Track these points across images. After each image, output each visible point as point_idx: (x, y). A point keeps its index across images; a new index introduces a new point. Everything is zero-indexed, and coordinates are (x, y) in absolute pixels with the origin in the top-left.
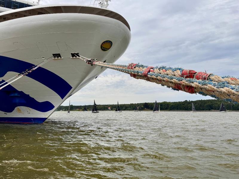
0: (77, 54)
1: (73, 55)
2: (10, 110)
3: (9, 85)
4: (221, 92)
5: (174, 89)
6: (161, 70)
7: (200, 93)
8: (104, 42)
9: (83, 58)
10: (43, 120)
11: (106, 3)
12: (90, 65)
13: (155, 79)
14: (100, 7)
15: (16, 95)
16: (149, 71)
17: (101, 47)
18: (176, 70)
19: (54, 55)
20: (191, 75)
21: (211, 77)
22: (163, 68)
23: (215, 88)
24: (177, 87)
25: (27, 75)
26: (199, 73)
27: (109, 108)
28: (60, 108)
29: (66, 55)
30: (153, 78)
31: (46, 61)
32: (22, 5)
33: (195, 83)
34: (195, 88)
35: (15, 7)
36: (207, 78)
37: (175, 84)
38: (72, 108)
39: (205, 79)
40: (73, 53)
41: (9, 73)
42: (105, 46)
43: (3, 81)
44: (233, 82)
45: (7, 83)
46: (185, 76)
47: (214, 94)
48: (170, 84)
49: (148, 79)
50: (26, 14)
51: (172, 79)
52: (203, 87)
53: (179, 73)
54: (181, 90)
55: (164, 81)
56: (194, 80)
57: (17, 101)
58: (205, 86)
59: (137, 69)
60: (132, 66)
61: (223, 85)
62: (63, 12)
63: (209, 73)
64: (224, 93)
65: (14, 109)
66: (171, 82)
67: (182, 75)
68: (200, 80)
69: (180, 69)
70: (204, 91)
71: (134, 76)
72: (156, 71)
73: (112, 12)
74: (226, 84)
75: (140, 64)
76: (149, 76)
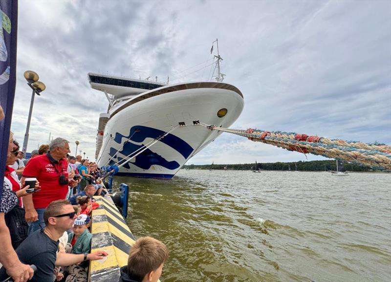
0: (198, 122)
1: (194, 122)
2: (147, 168)
3: (148, 149)
4: (330, 152)
5: (289, 150)
6: (277, 135)
7: (312, 153)
8: (220, 110)
9: (204, 125)
10: (172, 176)
11: (221, 78)
12: (210, 130)
13: (272, 141)
14: (216, 82)
15: (152, 156)
16: (266, 135)
17: (218, 114)
18: (290, 134)
19: (179, 123)
20: (304, 138)
21: (321, 140)
22: (279, 132)
23: (325, 149)
24: (292, 148)
25: (160, 140)
26: (311, 137)
27: (225, 168)
28: (184, 167)
29: (189, 123)
30: (269, 141)
31: (174, 129)
32: (156, 86)
33: (308, 145)
34: (308, 149)
35: (152, 88)
36: (318, 141)
37: (290, 146)
38: (192, 167)
39: (316, 141)
40: (194, 121)
41: (147, 139)
42: (221, 113)
43: (143, 145)
44: (341, 144)
45: (145, 147)
46: (298, 139)
47: (324, 154)
48: (285, 146)
49: (265, 142)
50: (159, 93)
51: (287, 141)
52: (314, 148)
53: (293, 136)
54: (295, 150)
55: (279, 143)
56: (306, 142)
57: (152, 160)
58: (316, 148)
59: (255, 133)
60: (250, 131)
61: (332, 146)
62: (186, 89)
63: (319, 137)
64: (333, 152)
65: (150, 167)
66: (286, 144)
67: (296, 139)
68: (312, 142)
69: (294, 134)
70: (315, 151)
71: (252, 139)
72: (273, 135)
73: (226, 85)
74: (335, 146)
75: (257, 129)
76: (266, 139)
